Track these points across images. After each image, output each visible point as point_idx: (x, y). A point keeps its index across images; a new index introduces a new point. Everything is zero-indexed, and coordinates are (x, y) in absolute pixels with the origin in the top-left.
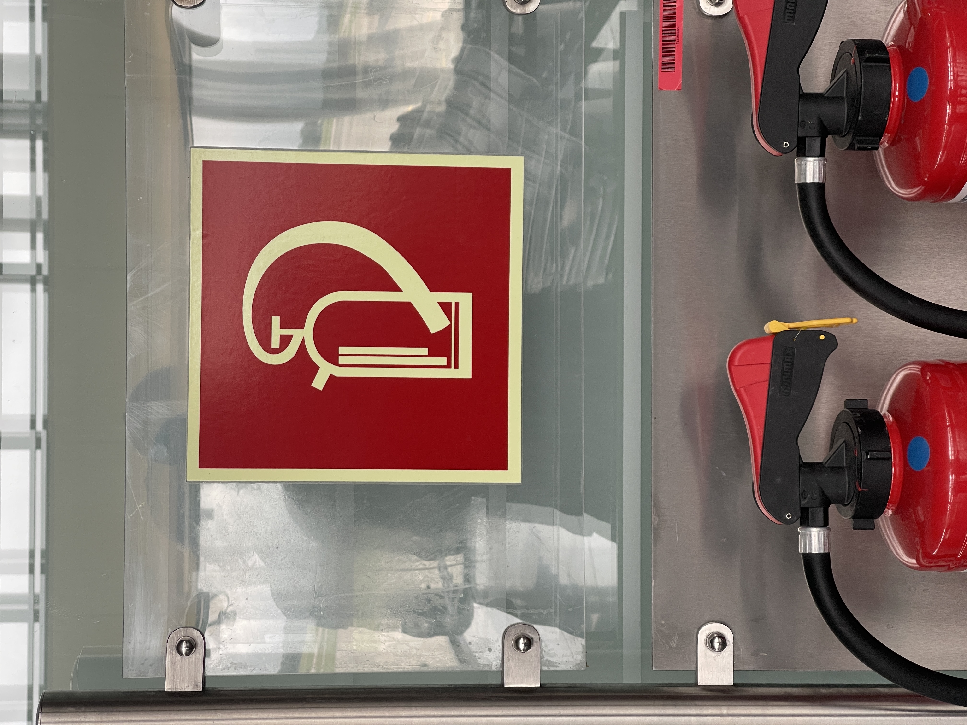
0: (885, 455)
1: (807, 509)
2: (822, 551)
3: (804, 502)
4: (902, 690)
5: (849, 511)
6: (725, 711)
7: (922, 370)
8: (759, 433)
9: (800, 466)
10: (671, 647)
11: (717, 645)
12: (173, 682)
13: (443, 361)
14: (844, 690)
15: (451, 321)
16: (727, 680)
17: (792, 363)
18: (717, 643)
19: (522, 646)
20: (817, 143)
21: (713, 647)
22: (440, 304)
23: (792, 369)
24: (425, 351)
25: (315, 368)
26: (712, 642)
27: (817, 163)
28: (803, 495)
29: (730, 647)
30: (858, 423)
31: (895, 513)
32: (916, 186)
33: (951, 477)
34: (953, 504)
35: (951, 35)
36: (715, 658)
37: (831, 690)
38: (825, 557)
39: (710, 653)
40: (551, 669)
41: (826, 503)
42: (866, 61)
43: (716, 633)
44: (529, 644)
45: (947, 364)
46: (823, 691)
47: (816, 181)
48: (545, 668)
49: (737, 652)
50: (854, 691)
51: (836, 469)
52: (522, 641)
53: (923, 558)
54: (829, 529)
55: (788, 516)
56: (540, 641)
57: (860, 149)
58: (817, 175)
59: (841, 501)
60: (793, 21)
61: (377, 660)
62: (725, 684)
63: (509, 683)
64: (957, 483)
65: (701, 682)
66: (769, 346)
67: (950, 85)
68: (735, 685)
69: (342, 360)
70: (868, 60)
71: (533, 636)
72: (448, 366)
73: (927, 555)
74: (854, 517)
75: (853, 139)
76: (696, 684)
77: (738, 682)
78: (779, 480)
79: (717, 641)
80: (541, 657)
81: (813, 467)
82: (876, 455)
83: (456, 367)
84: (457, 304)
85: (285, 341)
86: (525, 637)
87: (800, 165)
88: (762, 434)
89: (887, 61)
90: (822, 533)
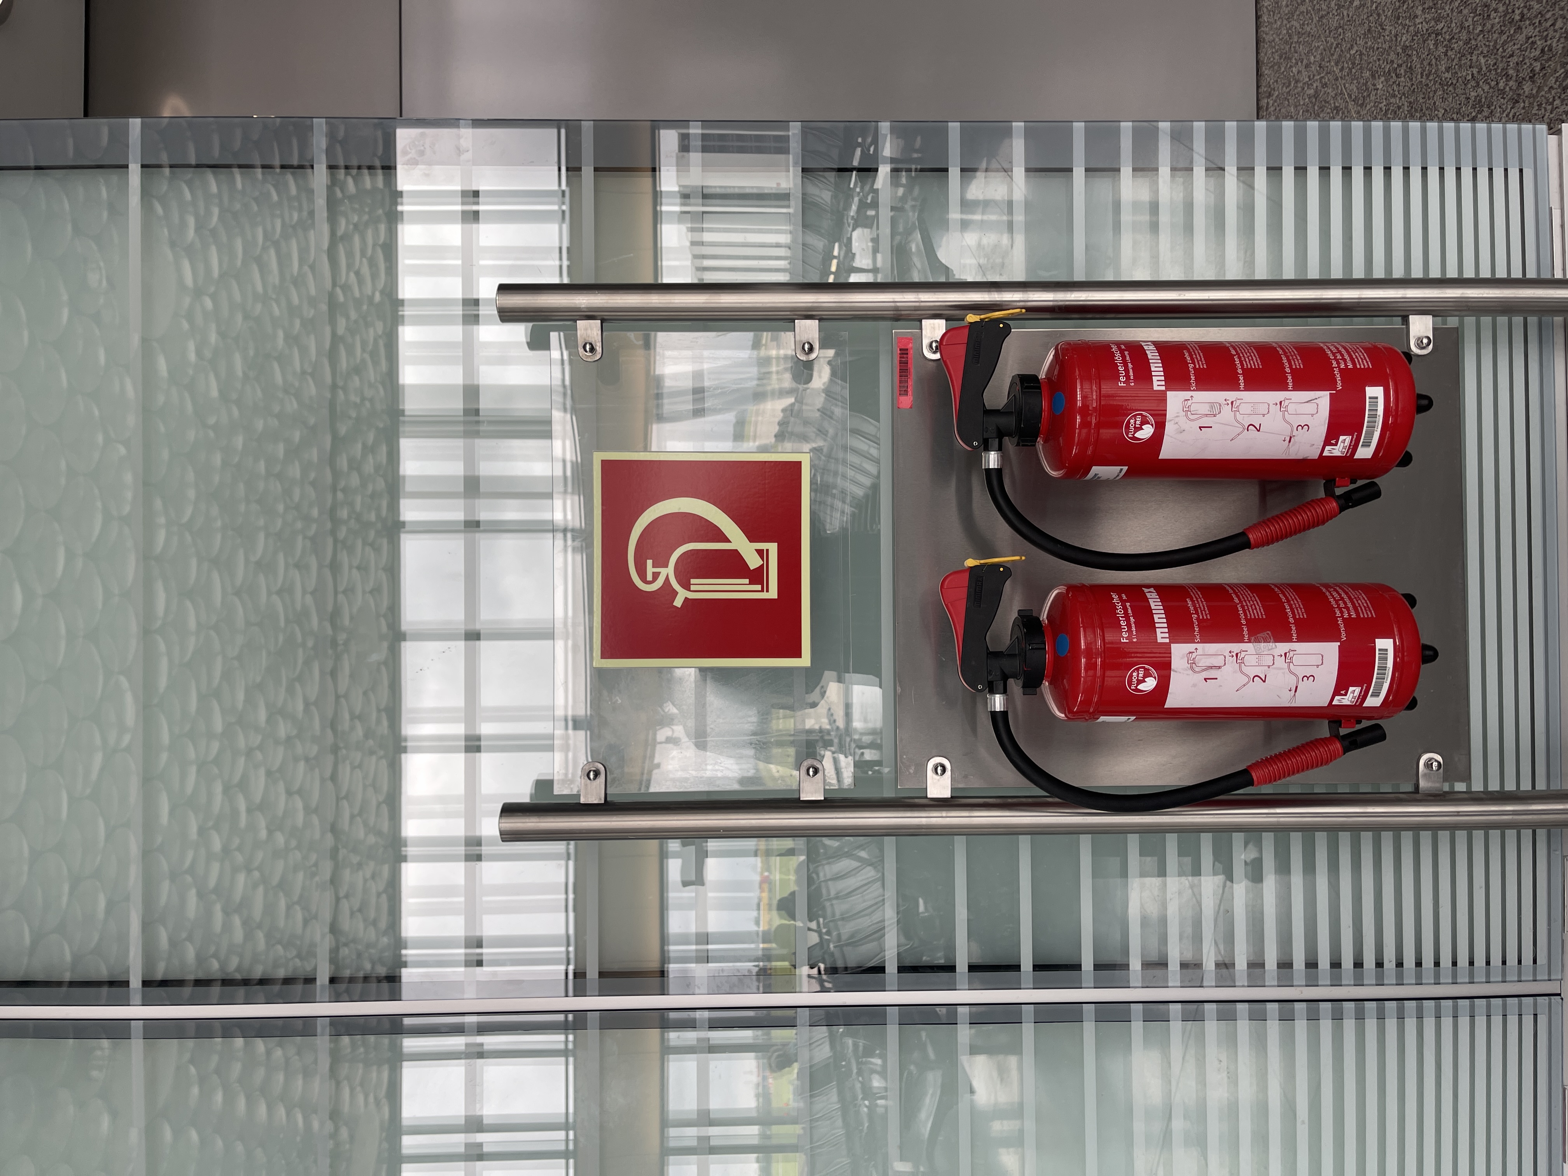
0: (1042, 646)
1: (992, 682)
2: (1002, 710)
3: (990, 678)
4: (1057, 800)
5: (1020, 682)
6: (944, 814)
7: (1067, 590)
8: (961, 632)
9: (988, 653)
10: (910, 773)
11: (939, 772)
12: (585, 797)
13: (759, 587)
14: (1024, 800)
15: (763, 561)
16: (947, 794)
17: (982, 586)
18: (939, 769)
19: (811, 773)
20: (996, 442)
21: (937, 773)
22: (756, 550)
23: (981, 590)
24: (747, 581)
25: (675, 593)
26: (936, 769)
27: (996, 455)
28: (989, 673)
29: (948, 773)
30: (1024, 626)
31: (1050, 684)
32: (1062, 469)
33: (1083, 660)
34: (1085, 678)
35: (1079, 371)
36: (939, 780)
37: (1015, 800)
38: (1004, 714)
39: (935, 776)
40: (832, 788)
41: (1005, 678)
42: (1025, 389)
43: (940, 763)
44: (816, 771)
45: (1084, 585)
46: (1010, 800)
47: (996, 467)
48: (827, 787)
49: (953, 776)
50: (1030, 800)
51: (1012, 656)
52: (811, 770)
53: (1069, 713)
54: (1007, 695)
55: (980, 687)
56: (824, 770)
57: (1023, 445)
58: (996, 464)
59: (1015, 676)
60: (978, 363)
61: (718, 782)
62: (946, 796)
63: (804, 797)
64: (1086, 664)
65: (929, 796)
66: (967, 575)
67: (1079, 404)
68: (952, 797)
69: (693, 588)
70: (1027, 388)
71: (818, 766)
72: (762, 591)
73: (1071, 711)
74: (1023, 687)
75: (1019, 439)
76: (926, 797)
77: (953, 795)
78: (973, 663)
79: (939, 768)
80: (825, 780)
81: (997, 655)
82: (1035, 646)
83: (767, 591)
84: (767, 550)
85: (656, 576)
86: (813, 768)
87: (985, 457)
88: (962, 632)
89: (1039, 388)
90: (1002, 698)
